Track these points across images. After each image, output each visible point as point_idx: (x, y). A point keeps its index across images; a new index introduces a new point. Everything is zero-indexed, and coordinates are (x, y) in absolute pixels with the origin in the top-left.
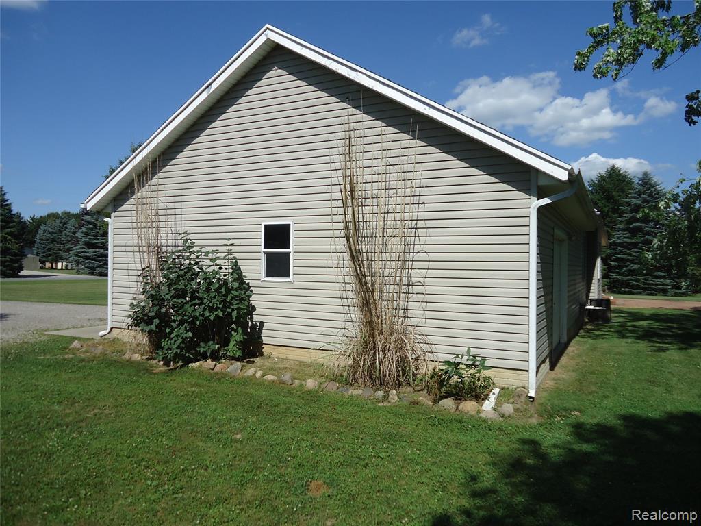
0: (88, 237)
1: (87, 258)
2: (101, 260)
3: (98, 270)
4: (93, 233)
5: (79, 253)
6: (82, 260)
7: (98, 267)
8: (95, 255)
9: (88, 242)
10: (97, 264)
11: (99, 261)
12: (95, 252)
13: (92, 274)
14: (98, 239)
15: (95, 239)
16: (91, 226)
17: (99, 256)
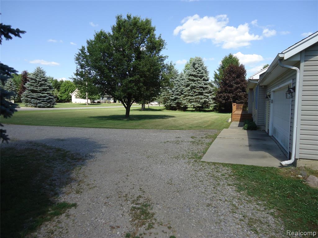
0: (32, 87)
1: (32, 98)
2: (41, 99)
3: (39, 105)
4: (35, 84)
5: (28, 95)
6: (29, 99)
7: (39, 103)
8: (37, 97)
9: (33, 89)
10: (38, 101)
11: (39, 100)
12: (37, 95)
13: (36, 107)
14: (37, 88)
15: (36, 88)
16: (34, 81)
17: (39, 97)
